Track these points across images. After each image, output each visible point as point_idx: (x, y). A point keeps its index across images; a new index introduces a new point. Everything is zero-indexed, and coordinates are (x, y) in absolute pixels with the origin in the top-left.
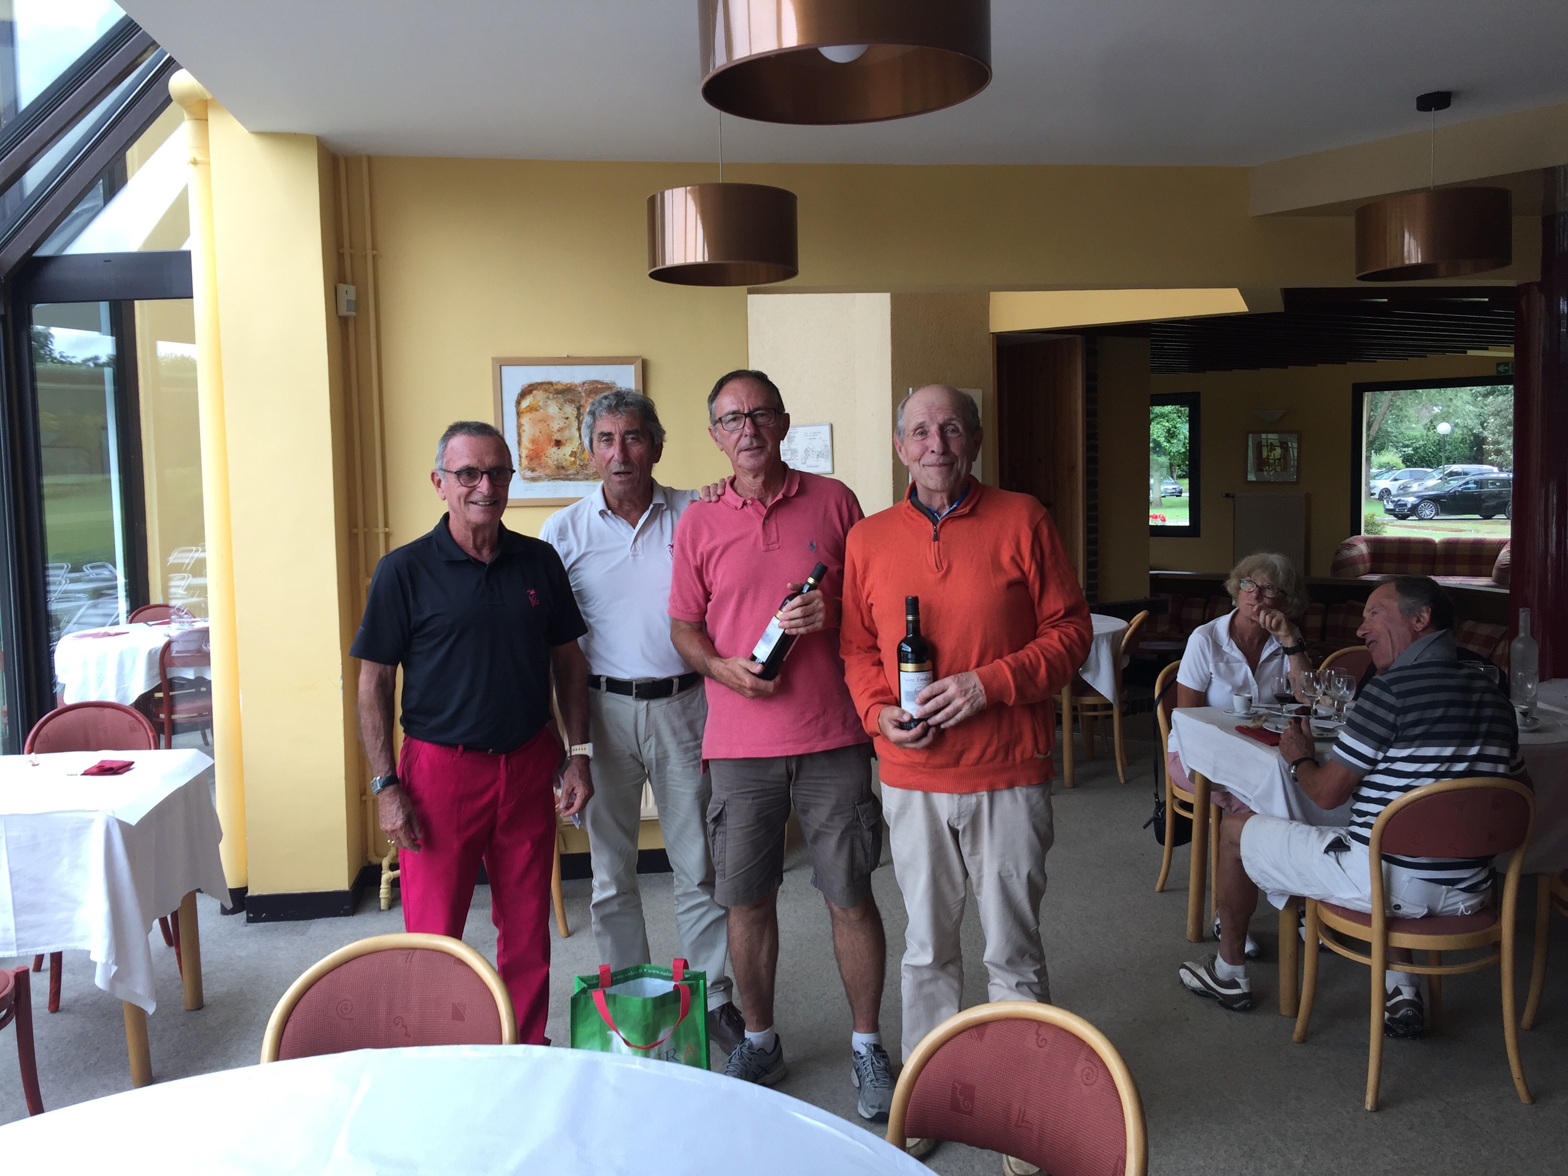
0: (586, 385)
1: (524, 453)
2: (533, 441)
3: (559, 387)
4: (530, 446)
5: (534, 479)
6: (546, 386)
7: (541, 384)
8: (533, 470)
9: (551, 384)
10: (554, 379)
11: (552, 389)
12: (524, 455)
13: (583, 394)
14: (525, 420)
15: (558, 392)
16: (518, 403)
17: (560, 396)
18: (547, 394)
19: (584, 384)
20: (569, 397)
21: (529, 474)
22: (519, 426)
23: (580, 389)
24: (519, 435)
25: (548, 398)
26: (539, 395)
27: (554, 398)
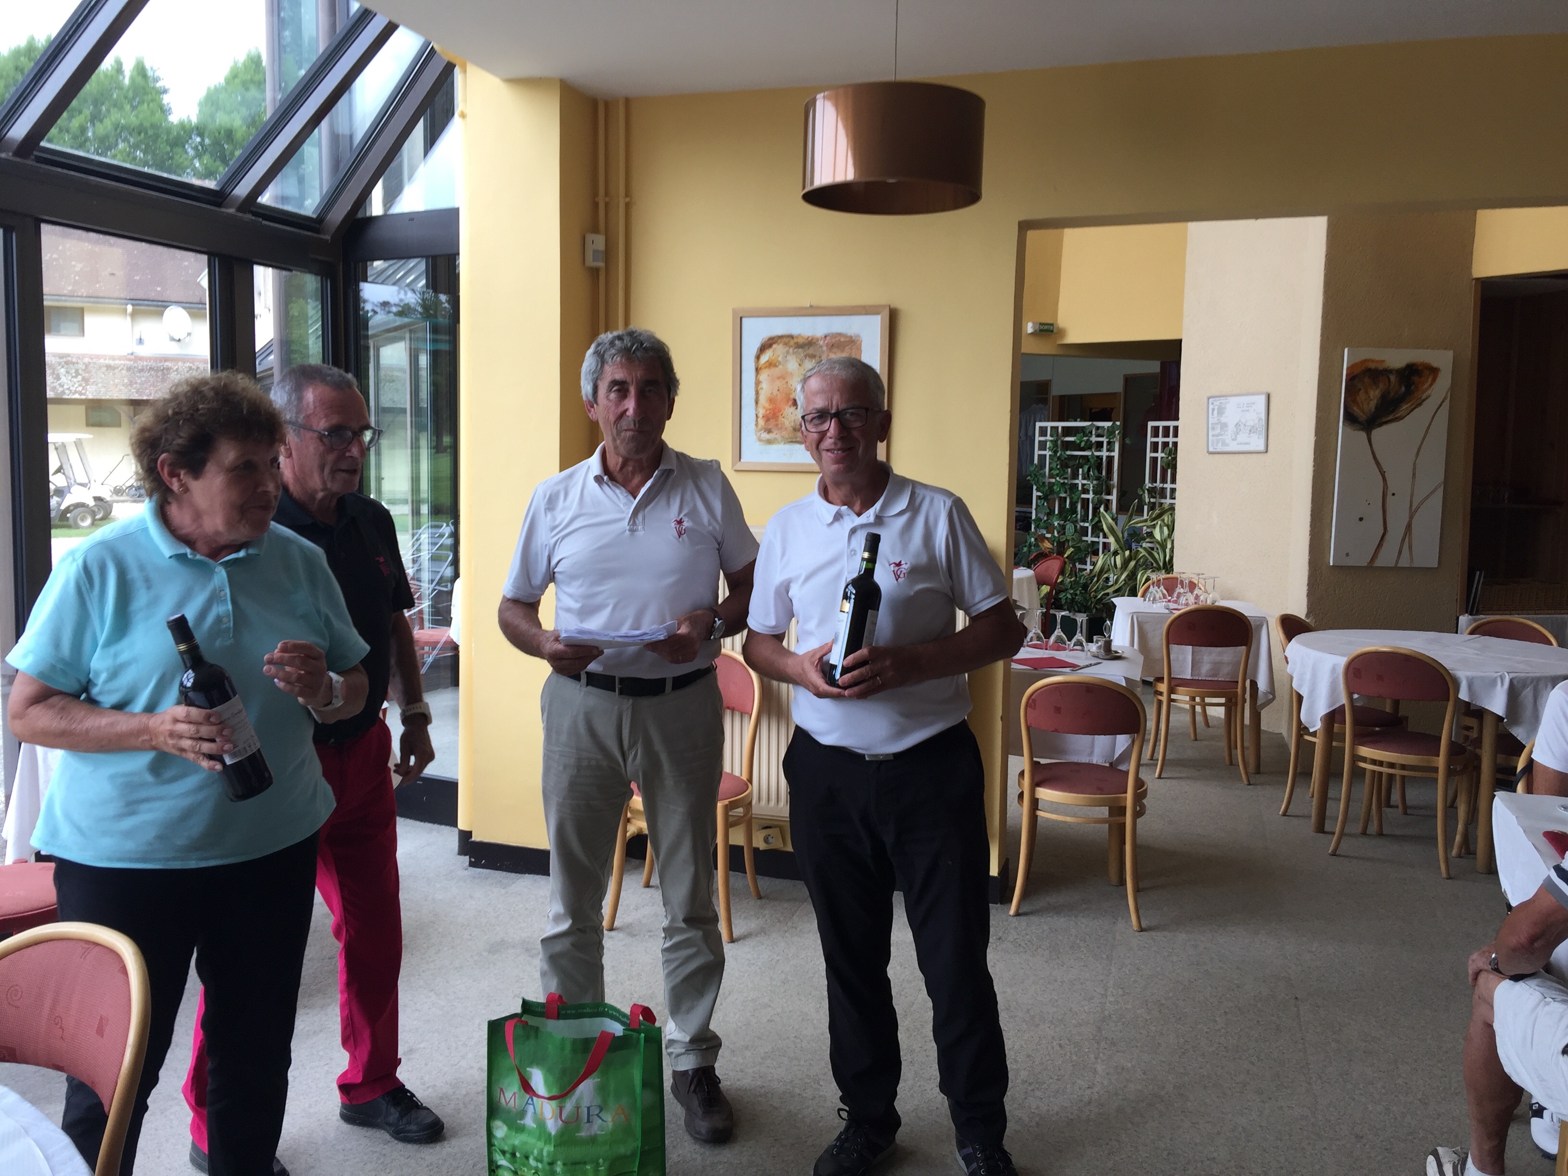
0: (828, 338)
1: (761, 412)
2: (771, 400)
3: (801, 341)
4: (767, 405)
5: (769, 442)
6: (786, 339)
7: (781, 337)
8: (769, 431)
9: (791, 337)
10: (795, 332)
11: (792, 342)
12: (760, 415)
13: (825, 348)
14: (763, 377)
15: (799, 346)
16: (758, 357)
17: (800, 350)
18: (787, 348)
19: (826, 337)
20: (811, 351)
21: (765, 436)
22: (758, 383)
23: (821, 343)
24: (757, 393)
25: (788, 352)
26: (778, 349)
27: (794, 353)
